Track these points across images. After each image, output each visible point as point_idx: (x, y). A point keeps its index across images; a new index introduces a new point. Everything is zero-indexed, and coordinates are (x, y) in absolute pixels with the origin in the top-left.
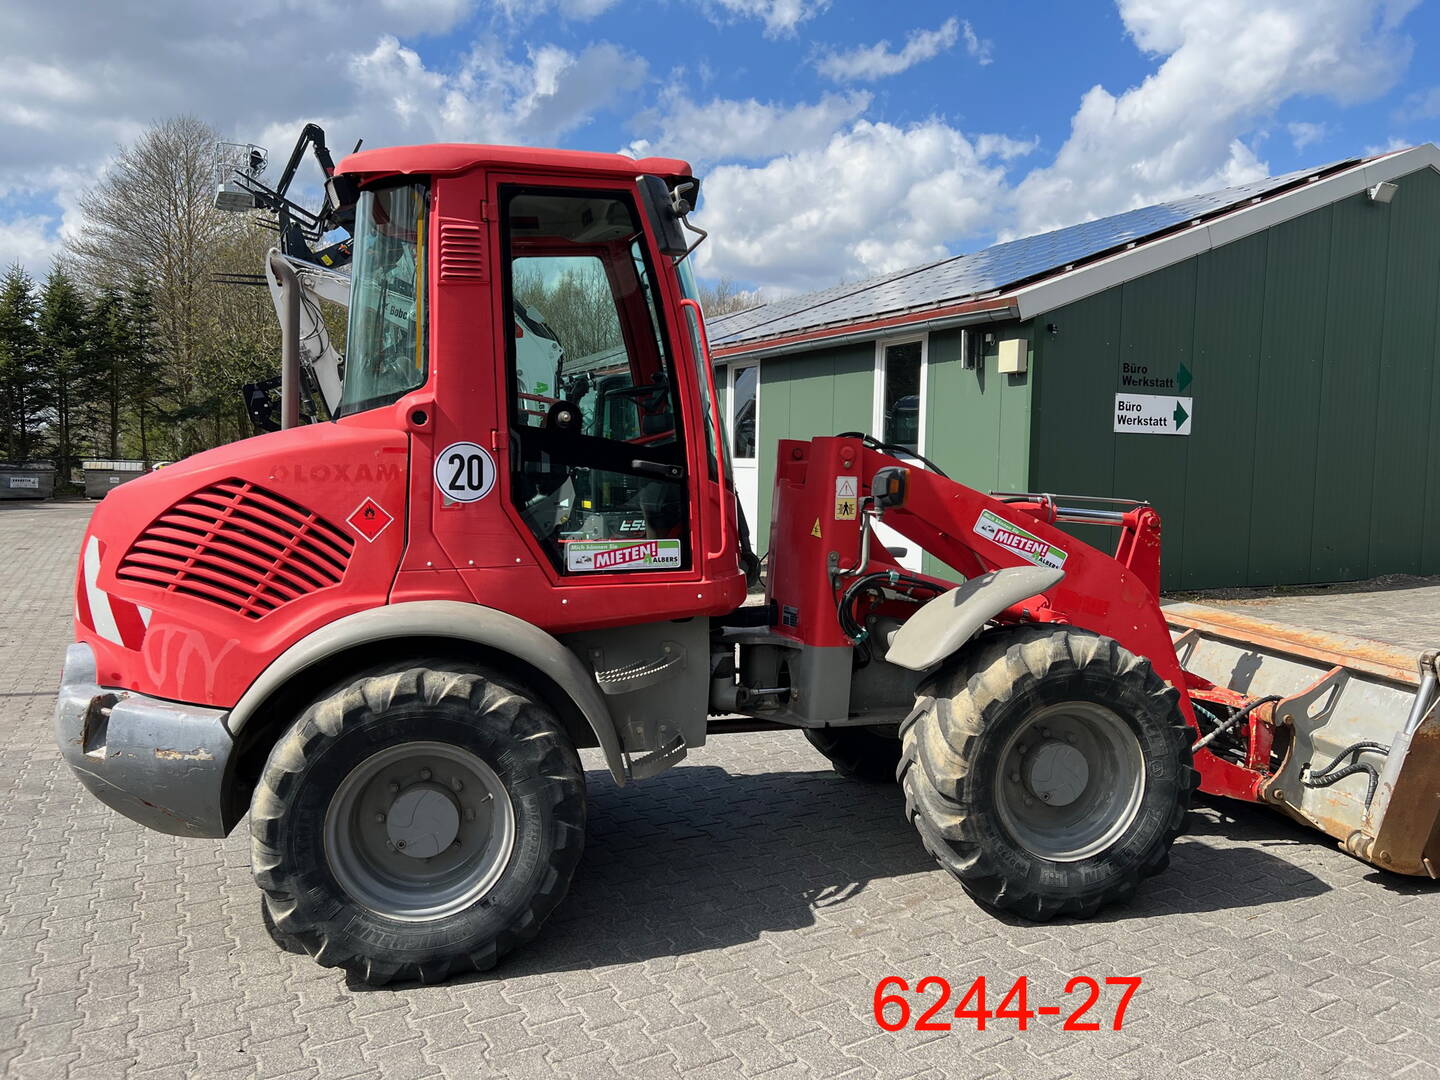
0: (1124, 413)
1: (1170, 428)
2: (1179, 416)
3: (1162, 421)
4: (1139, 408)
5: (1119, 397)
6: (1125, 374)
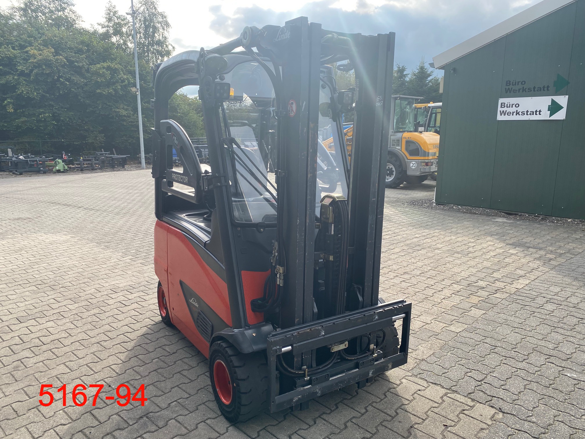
0: (505, 109)
1: (545, 115)
2: (554, 108)
4: (517, 105)
5: (501, 101)
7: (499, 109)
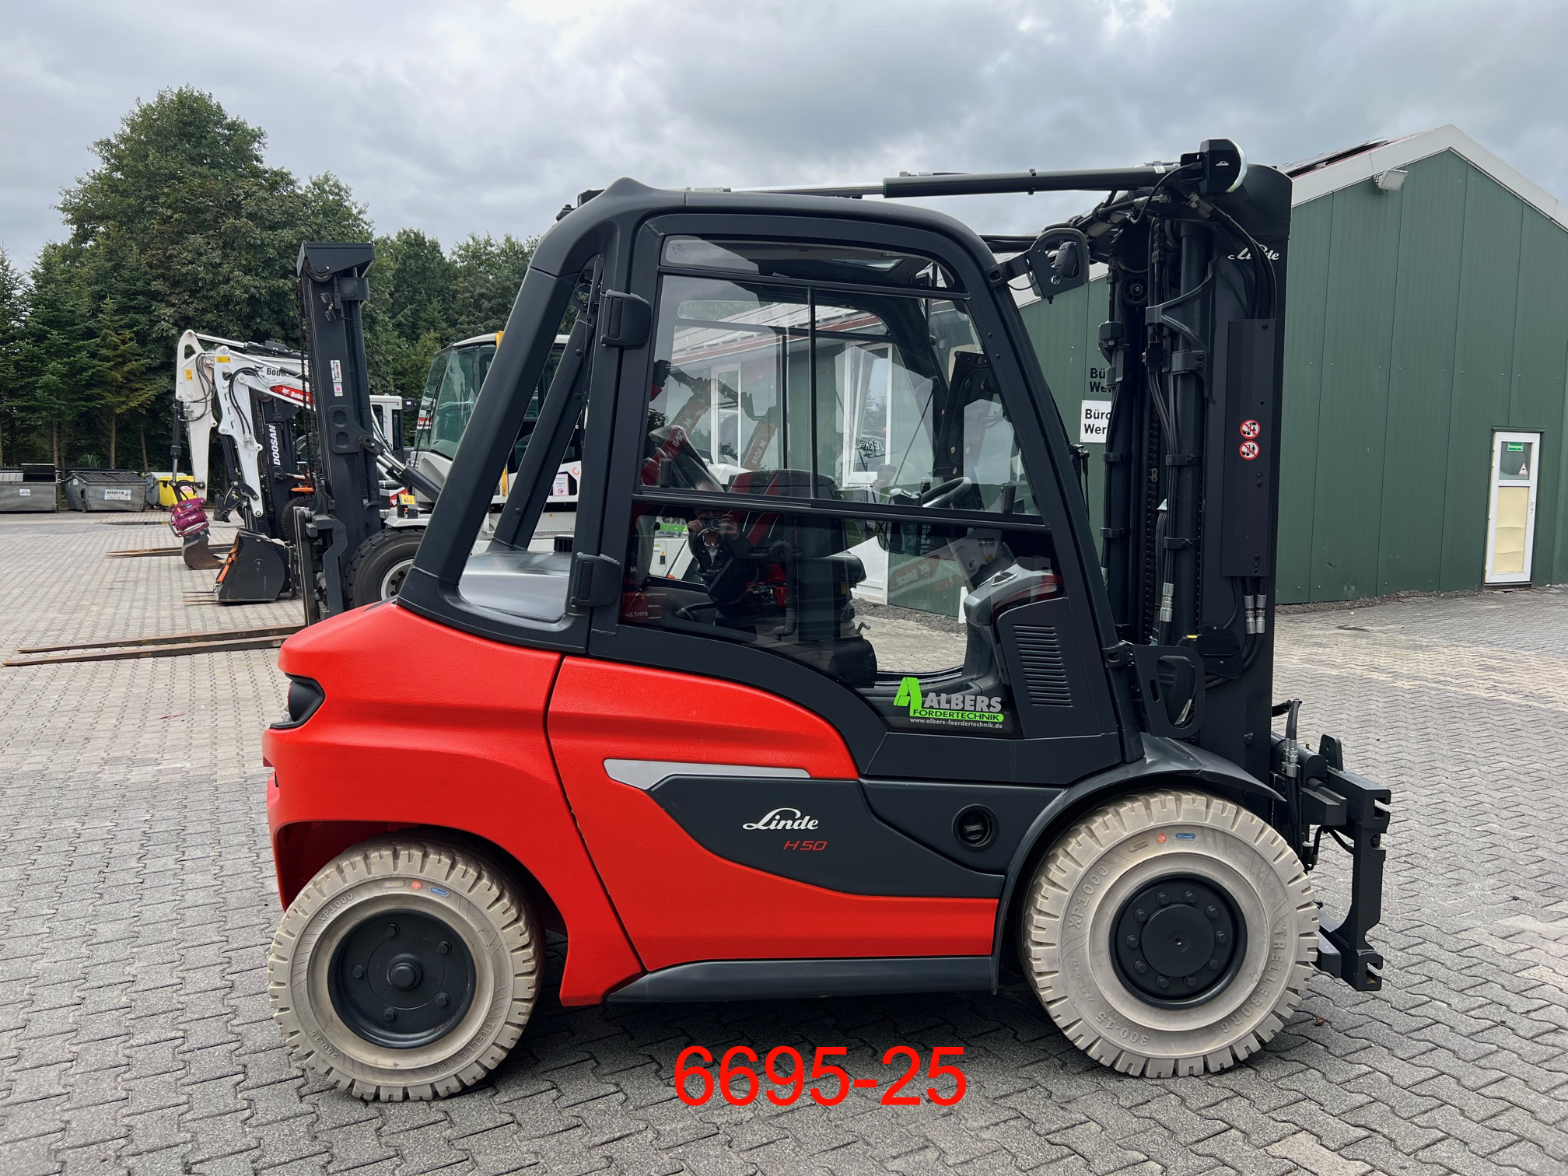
0: (1092, 421)
5: (1086, 404)
6: (1093, 380)
7: (1084, 421)
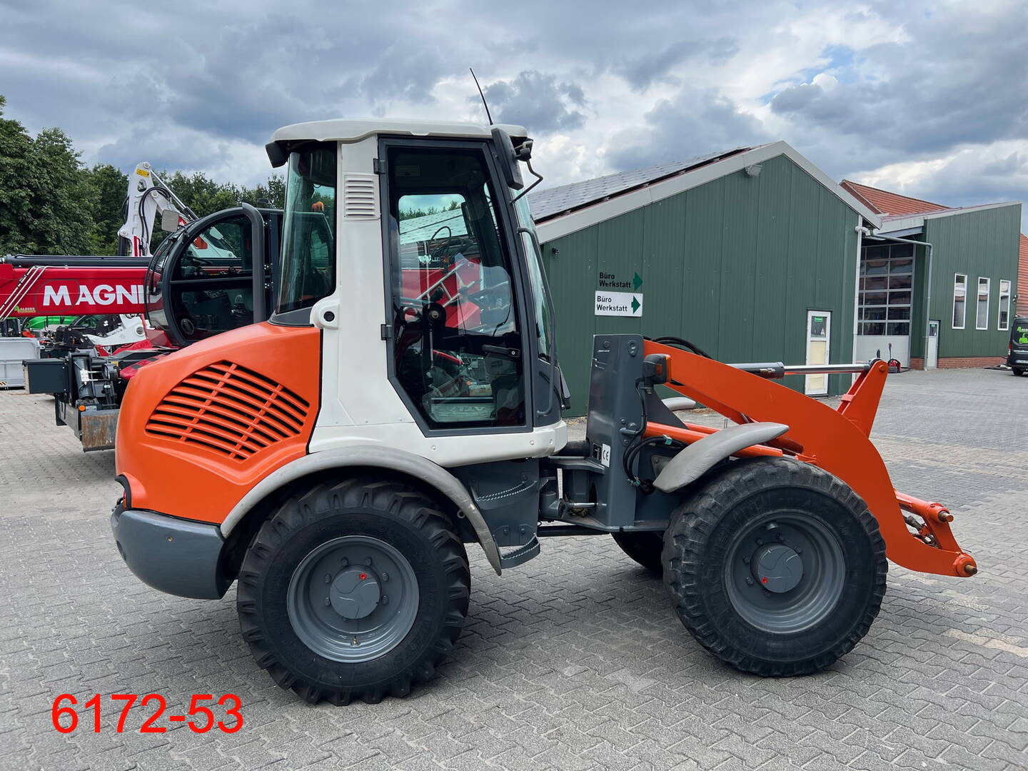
0: (601, 303)
1: (629, 313)
2: (635, 305)
3: (624, 308)
4: (610, 300)
5: (598, 293)
6: (601, 279)
7: (597, 303)
